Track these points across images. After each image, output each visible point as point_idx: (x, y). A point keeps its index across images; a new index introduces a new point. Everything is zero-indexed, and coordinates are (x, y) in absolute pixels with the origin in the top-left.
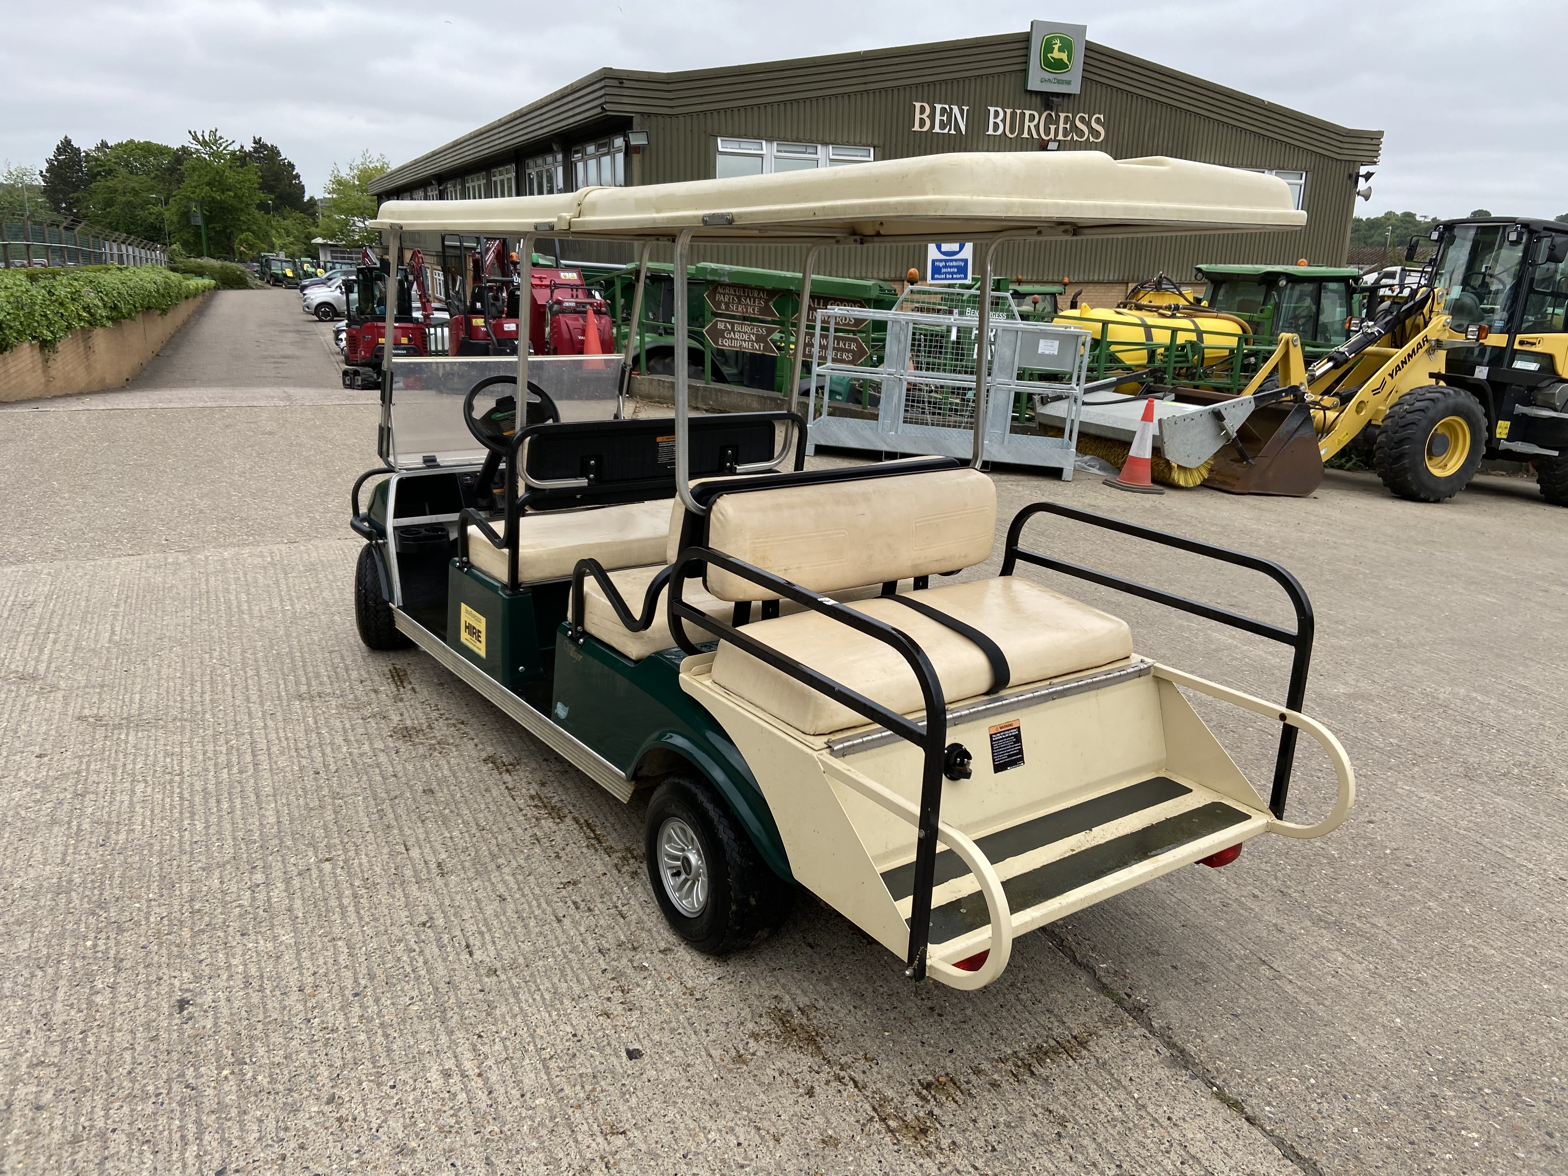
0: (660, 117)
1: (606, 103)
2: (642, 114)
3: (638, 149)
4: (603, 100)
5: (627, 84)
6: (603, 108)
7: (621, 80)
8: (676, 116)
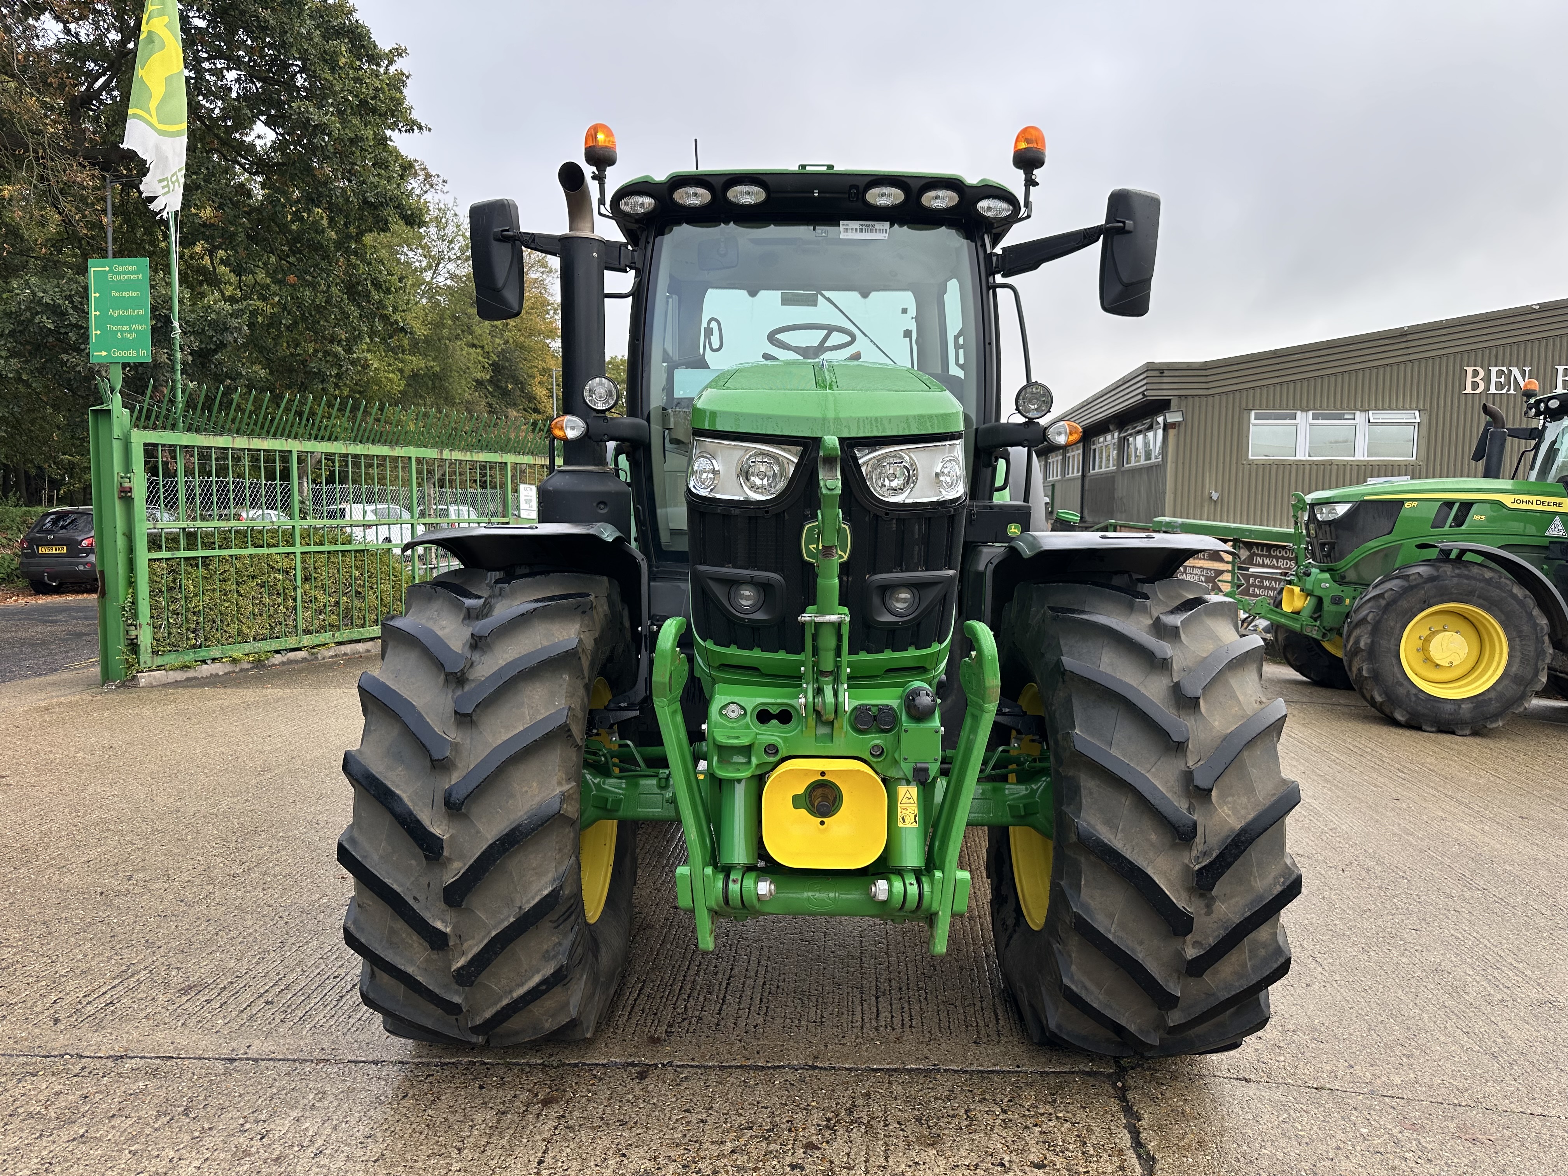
0: (1197, 399)
1: (1147, 390)
2: (1180, 396)
3: (1173, 425)
4: (1144, 388)
5: (1166, 373)
6: (1144, 395)
7: (1162, 371)
8: (1213, 395)
